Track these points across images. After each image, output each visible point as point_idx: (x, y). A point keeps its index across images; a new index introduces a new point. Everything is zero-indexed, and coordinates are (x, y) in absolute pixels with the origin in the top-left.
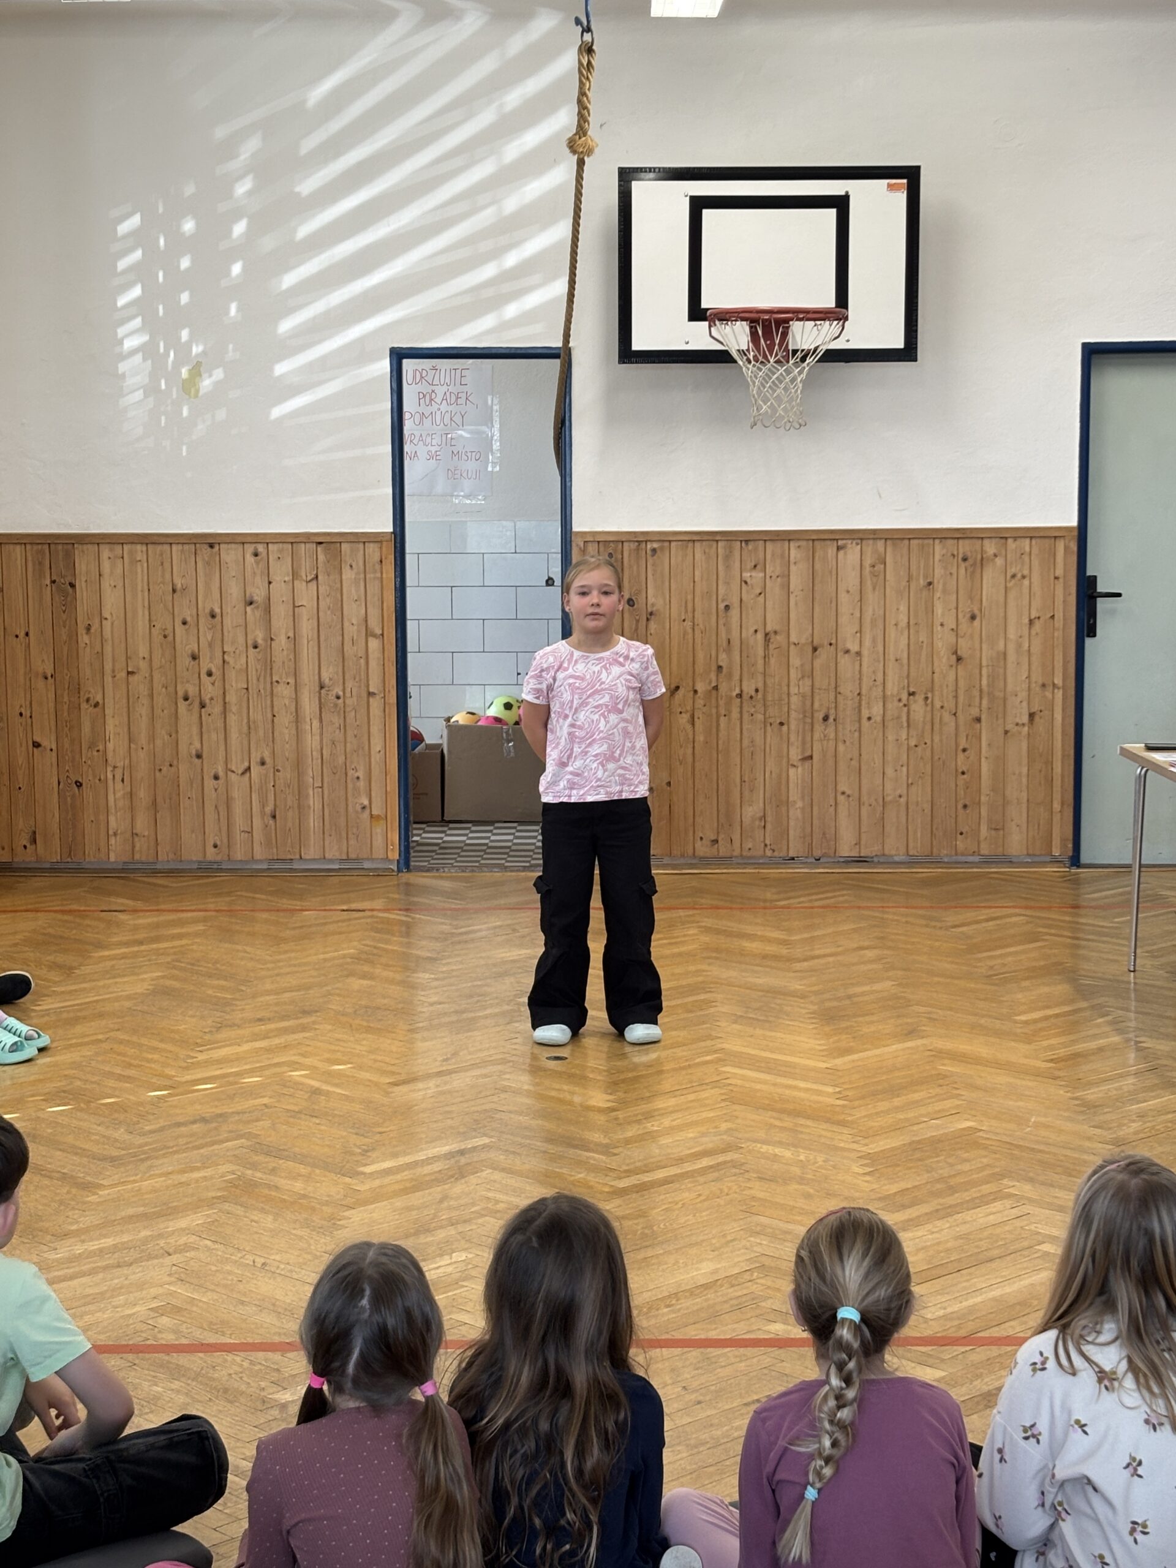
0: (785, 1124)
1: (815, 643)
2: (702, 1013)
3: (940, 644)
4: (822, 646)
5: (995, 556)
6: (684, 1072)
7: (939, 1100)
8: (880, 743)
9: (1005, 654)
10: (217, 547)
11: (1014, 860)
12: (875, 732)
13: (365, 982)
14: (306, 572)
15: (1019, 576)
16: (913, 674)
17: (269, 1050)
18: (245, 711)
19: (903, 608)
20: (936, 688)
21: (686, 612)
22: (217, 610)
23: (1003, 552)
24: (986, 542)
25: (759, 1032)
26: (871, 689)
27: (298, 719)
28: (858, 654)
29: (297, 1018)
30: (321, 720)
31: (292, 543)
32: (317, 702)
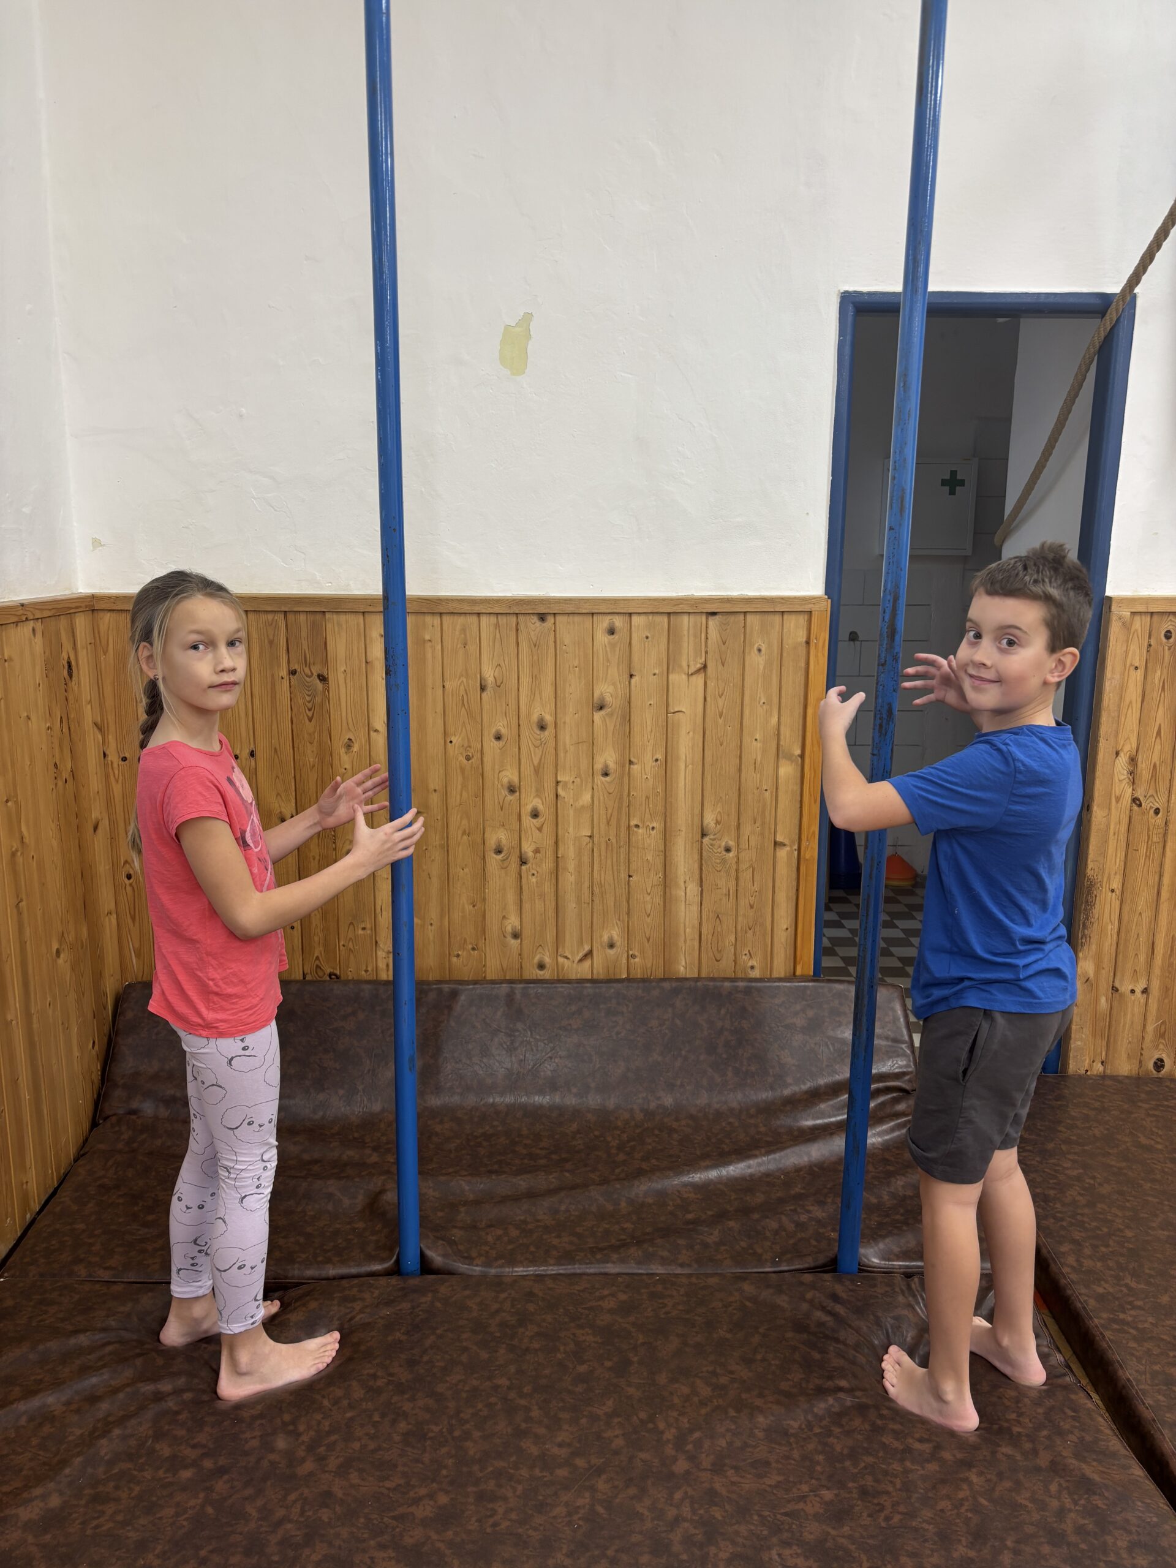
10: (550, 620)
14: (690, 658)
18: (586, 869)
22: (549, 718)
27: (667, 882)
30: (701, 886)
31: (669, 614)
32: (696, 857)
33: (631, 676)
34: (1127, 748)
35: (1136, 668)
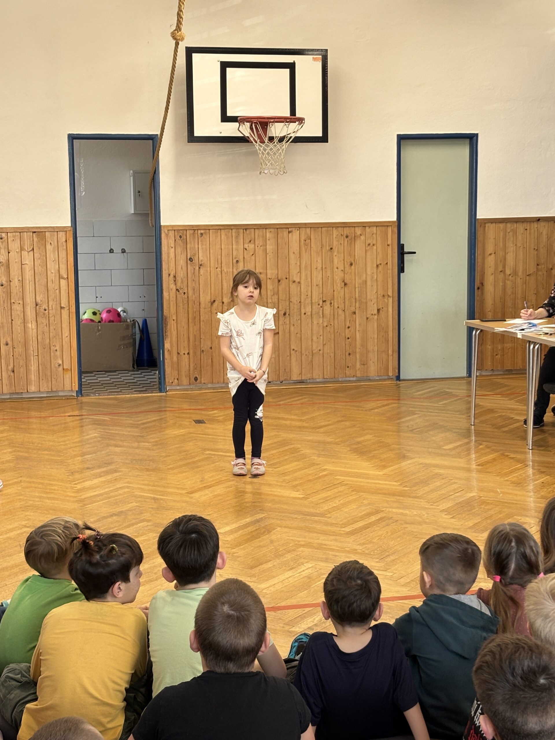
0: (392, 500)
1: (279, 278)
2: (299, 454)
3: (337, 277)
4: (282, 279)
5: (361, 235)
6: (320, 480)
7: (450, 485)
8: (310, 325)
9: (366, 281)
11: (371, 378)
12: (308, 320)
13: (120, 448)
14: (27, 247)
15: (372, 244)
16: (324, 292)
17: (109, 482)
19: (319, 260)
20: (335, 298)
21: (218, 264)
23: (364, 234)
24: (357, 229)
25: (334, 460)
26: (305, 300)
27: (25, 322)
28: (299, 283)
29: (105, 467)
30: (37, 322)
31: (20, 232)
32: (35, 313)
33: (9, 253)
34: (172, 273)
35: (172, 247)
